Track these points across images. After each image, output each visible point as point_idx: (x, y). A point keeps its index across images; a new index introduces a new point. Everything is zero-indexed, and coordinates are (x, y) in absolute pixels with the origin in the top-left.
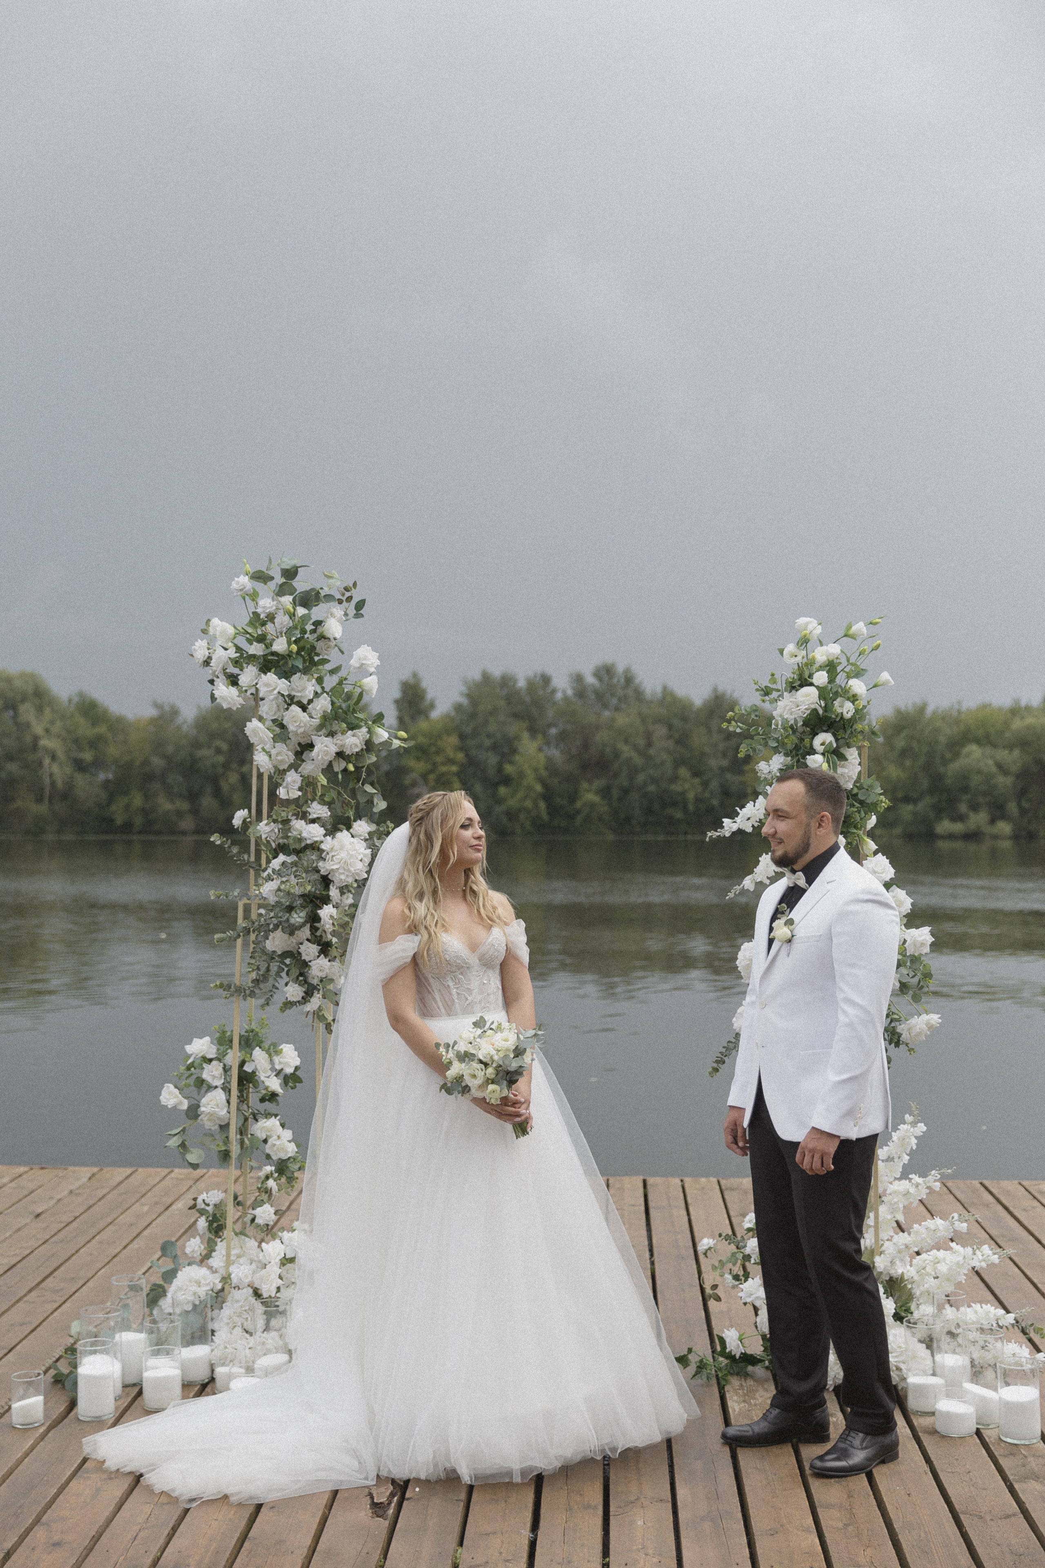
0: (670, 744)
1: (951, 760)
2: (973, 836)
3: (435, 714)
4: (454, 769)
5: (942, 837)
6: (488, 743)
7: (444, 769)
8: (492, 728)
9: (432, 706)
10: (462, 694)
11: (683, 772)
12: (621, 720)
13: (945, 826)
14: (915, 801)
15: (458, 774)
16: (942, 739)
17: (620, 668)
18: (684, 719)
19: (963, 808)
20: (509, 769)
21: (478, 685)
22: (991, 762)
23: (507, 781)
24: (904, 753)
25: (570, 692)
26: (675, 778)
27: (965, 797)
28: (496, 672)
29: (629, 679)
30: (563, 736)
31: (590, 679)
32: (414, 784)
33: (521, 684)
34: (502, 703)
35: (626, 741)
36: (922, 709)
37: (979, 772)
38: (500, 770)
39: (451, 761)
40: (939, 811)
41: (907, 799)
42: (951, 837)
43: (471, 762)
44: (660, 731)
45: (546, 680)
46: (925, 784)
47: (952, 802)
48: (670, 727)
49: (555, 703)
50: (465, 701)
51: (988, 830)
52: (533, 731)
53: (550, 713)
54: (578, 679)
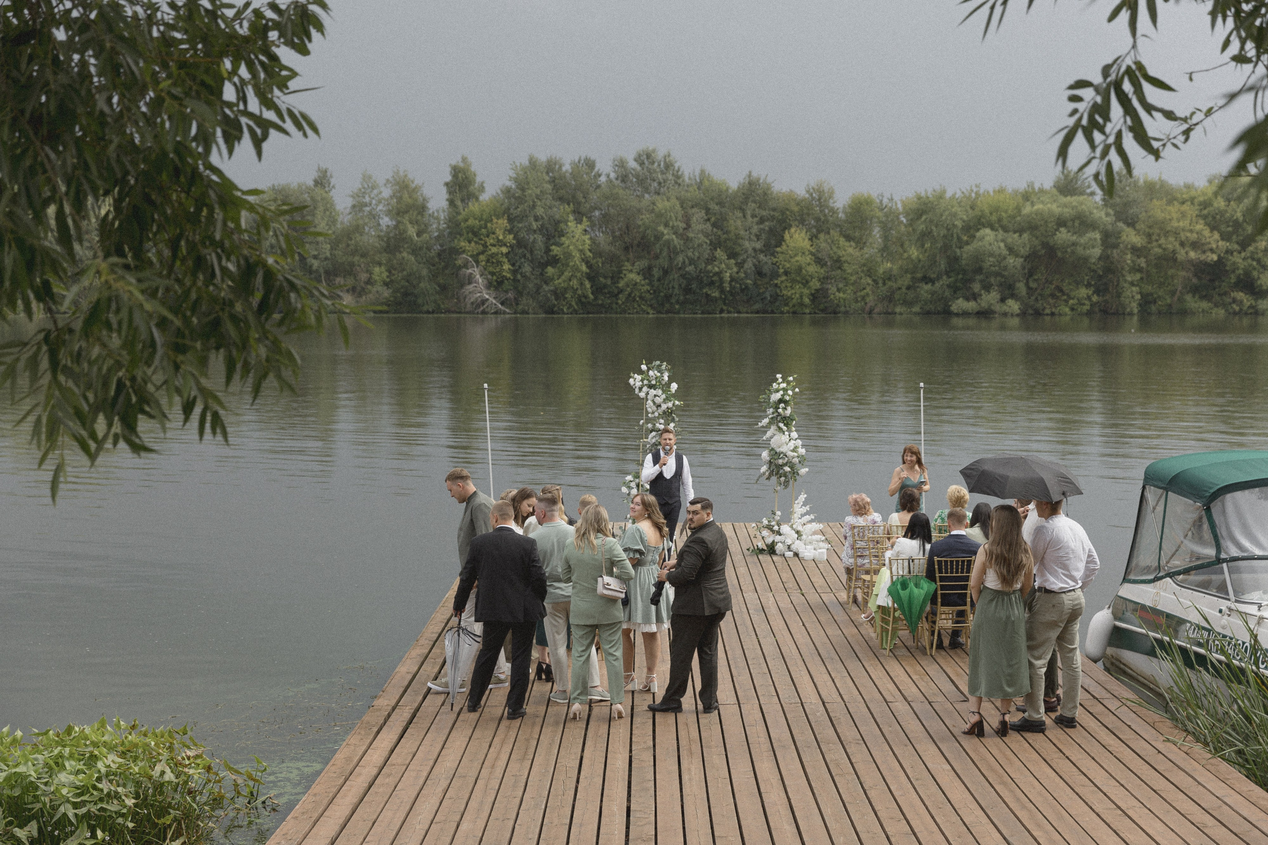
0: (708, 226)
1: (967, 243)
2: (985, 314)
3: (485, 197)
4: (504, 250)
5: (957, 315)
6: (535, 225)
7: (494, 250)
8: (540, 211)
9: (482, 189)
10: (511, 179)
11: (720, 253)
12: (662, 204)
13: (960, 304)
14: (932, 281)
15: (507, 254)
16: (959, 223)
17: (660, 155)
18: (721, 204)
19: (976, 287)
20: (555, 250)
21: (524, 169)
22: (1002, 245)
23: (554, 261)
24: (925, 235)
25: (613, 175)
26: (712, 260)
27: (978, 277)
28: (542, 158)
29: (668, 166)
30: (606, 218)
31: (632, 164)
32: (466, 265)
33: (567, 168)
34: (548, 187)
35: (666, 225)
36: (941, 196)
37: (991, 255)
38: (548, 251)
39: (501, 243)
40: (955, 289)
41: (926, 279)
42: (965, 314)
43: (520, 243)
44: (698, 215)
45: (590, 164)
46: (943, 265)
47: (968, 281)
48: (708, 211)
49: (598, 187)
50: (512, 185)
51: (998, 308)
52: (579, 215)
53: (594, 197)
54: (621, 164)
